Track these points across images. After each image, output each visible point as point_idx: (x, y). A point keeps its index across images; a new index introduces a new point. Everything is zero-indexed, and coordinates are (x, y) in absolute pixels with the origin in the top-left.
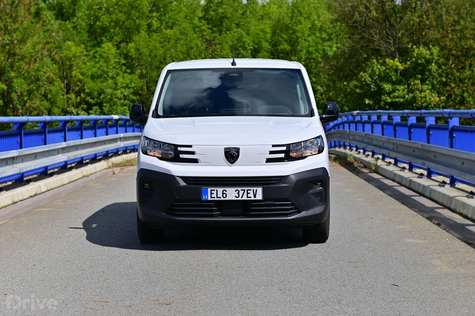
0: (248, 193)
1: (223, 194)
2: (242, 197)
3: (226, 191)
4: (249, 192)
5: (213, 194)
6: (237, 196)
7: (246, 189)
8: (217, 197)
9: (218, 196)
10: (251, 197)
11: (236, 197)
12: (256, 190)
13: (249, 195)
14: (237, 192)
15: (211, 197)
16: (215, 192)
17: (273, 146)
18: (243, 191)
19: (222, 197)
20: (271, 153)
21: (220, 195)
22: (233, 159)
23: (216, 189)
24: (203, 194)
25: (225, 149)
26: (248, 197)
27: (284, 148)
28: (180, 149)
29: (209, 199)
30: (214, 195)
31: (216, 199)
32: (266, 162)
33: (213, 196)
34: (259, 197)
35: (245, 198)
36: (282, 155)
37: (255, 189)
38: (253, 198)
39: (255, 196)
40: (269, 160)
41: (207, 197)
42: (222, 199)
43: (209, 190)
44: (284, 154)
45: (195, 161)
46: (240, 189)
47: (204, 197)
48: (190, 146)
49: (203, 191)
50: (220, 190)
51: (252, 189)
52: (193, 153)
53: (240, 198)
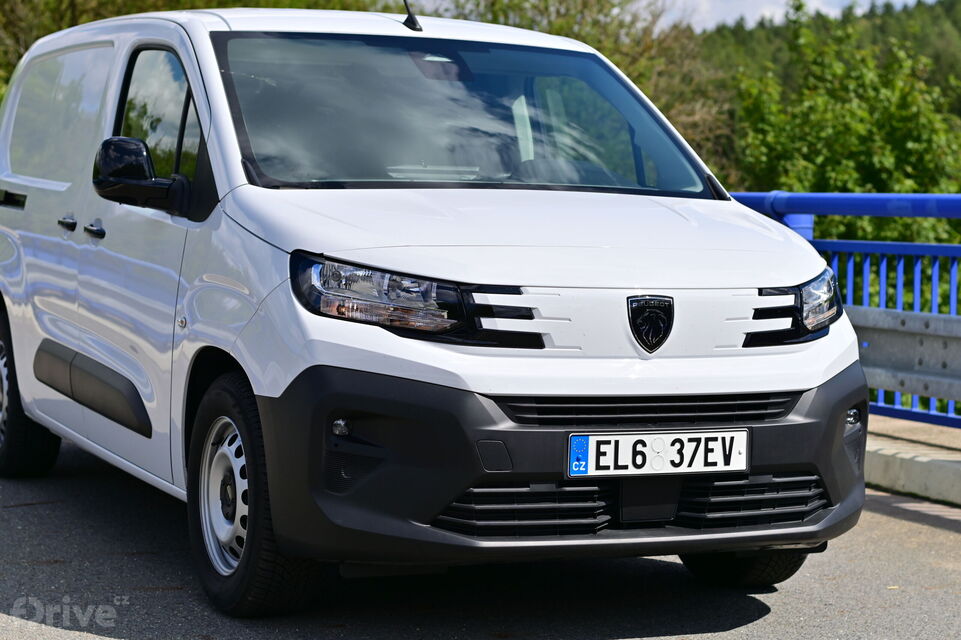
0: (708, 451)
1: (635, 453)
2: (690, 465)
3: (644, 445)
4: (711, 445)
5: (604, 454)
6: (677, 461)
7: (703, 436)
8: (617, 467)
9: (620, 463)
10: (715, 464)
11: (672, 462)
12: (732, 439)
13: (711, 458)
14: (678, 446)
15: (598, 467)
16: (609, 449)
17: (761, 292)
18: (695, 444)
19: (629, 463)
20: (760, 314)
21: (625, 458)
22: (655, 335)
23: (613, 439)
24: (573, 457)
25: (631, 300)
26: (707, 464)
27: (788, 300)
28: (479, 298)
29: (592, 472)
30: (606, 461)
31: (612, 472)
34: (739, 463)
35: (699, 467)
36: (785, 323)
37: (728, 436)
38: (721, 467)
39: (727, 461)
40: (754, 340)
41: (586, 466)
42: (632, 471)
43: (593, 440)
44: (790, 320)
45: (534, 341)
46: (684, 437)
47: (575, 469)
48: (515, 290)
49: (574, 443)
50: (627, 441)
51: (719, 435)
52: (526, 314)
53: (684, 469)
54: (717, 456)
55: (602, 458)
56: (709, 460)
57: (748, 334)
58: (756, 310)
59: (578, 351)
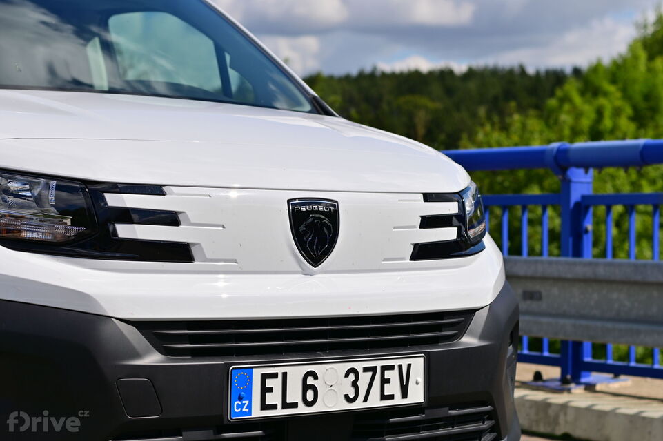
0: (385, 381)
1: (306, 387)
2: (365, 400)
3: (316, 377)
4: (388, 374)
5: (271, 390)
6: (352, 396)
7: (379, 364)
9: (289, 401)
10: (391, 397)
11: (347, 397)
12: (409, 366)
14: (352, 377)
17: (428, 197)
18: (370, 374)
19: (299, 400)
20: (428, 222)
24: (235, 395)
28: (113, 200)
32: (412, 259)
33: (271, 399)
38: (398, 401)
40: (423, 252)
43: (257, 374)
46: (359, 366)
48: (157, 190)
49: (236, 378)
50: (296, 373)
51: (396, 363)
52: (171, 219)
54: (393, 388)
55: (267, 395)
56: (386, 393)
57: (415, 245)
58: (423, 218)
59: (234, 266)
